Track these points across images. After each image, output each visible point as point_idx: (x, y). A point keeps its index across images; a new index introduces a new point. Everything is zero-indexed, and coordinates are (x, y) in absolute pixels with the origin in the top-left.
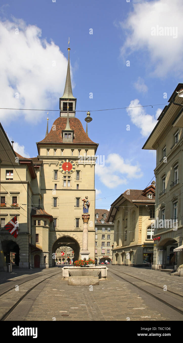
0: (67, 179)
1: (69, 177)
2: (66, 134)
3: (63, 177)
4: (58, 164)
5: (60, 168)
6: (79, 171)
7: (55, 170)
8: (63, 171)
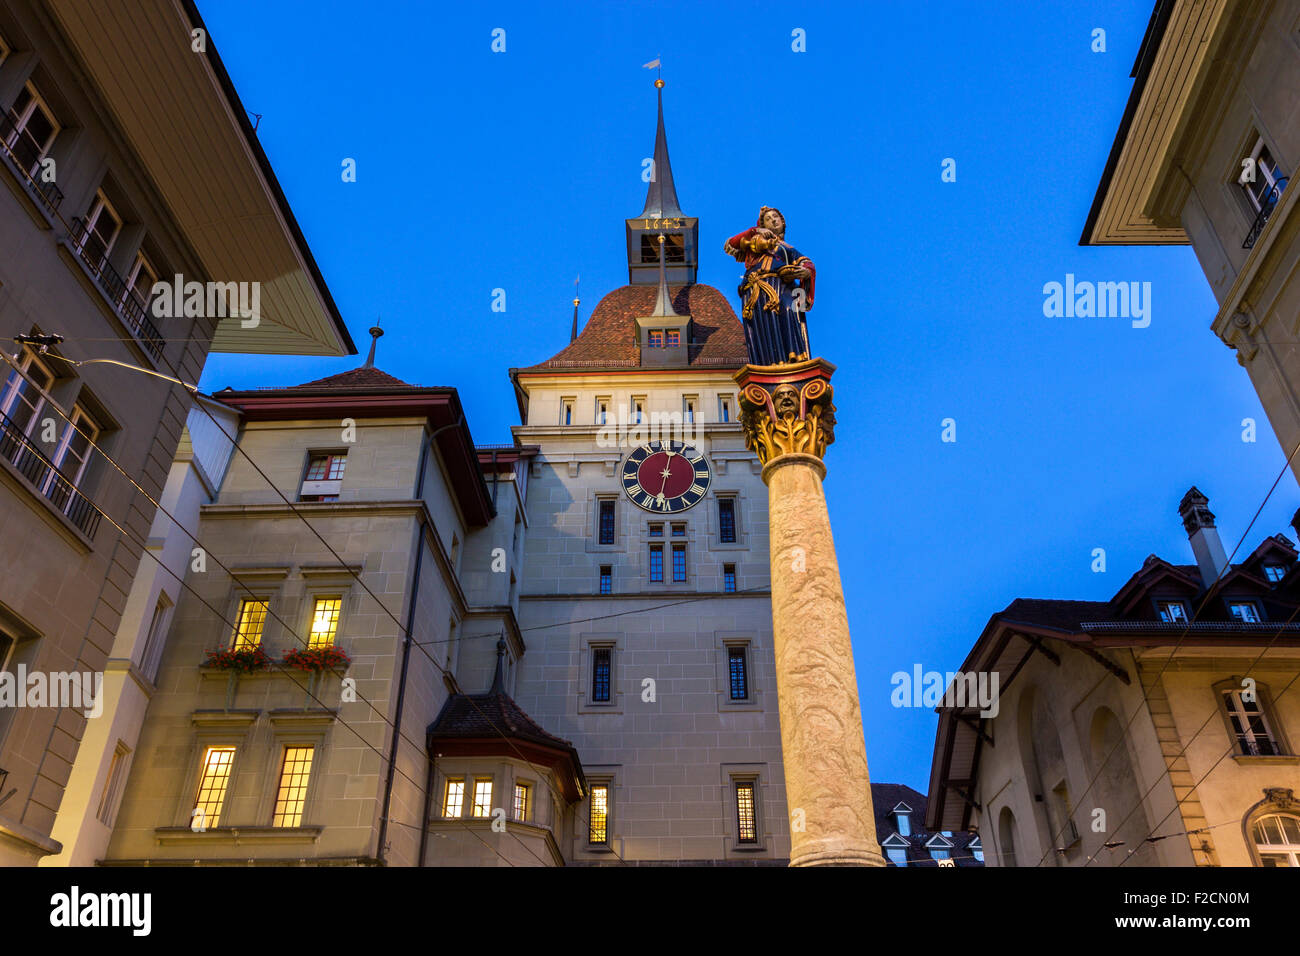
4: (617, 463)
5: (629, 483)
6: (733, 496)
7: (599, 496)
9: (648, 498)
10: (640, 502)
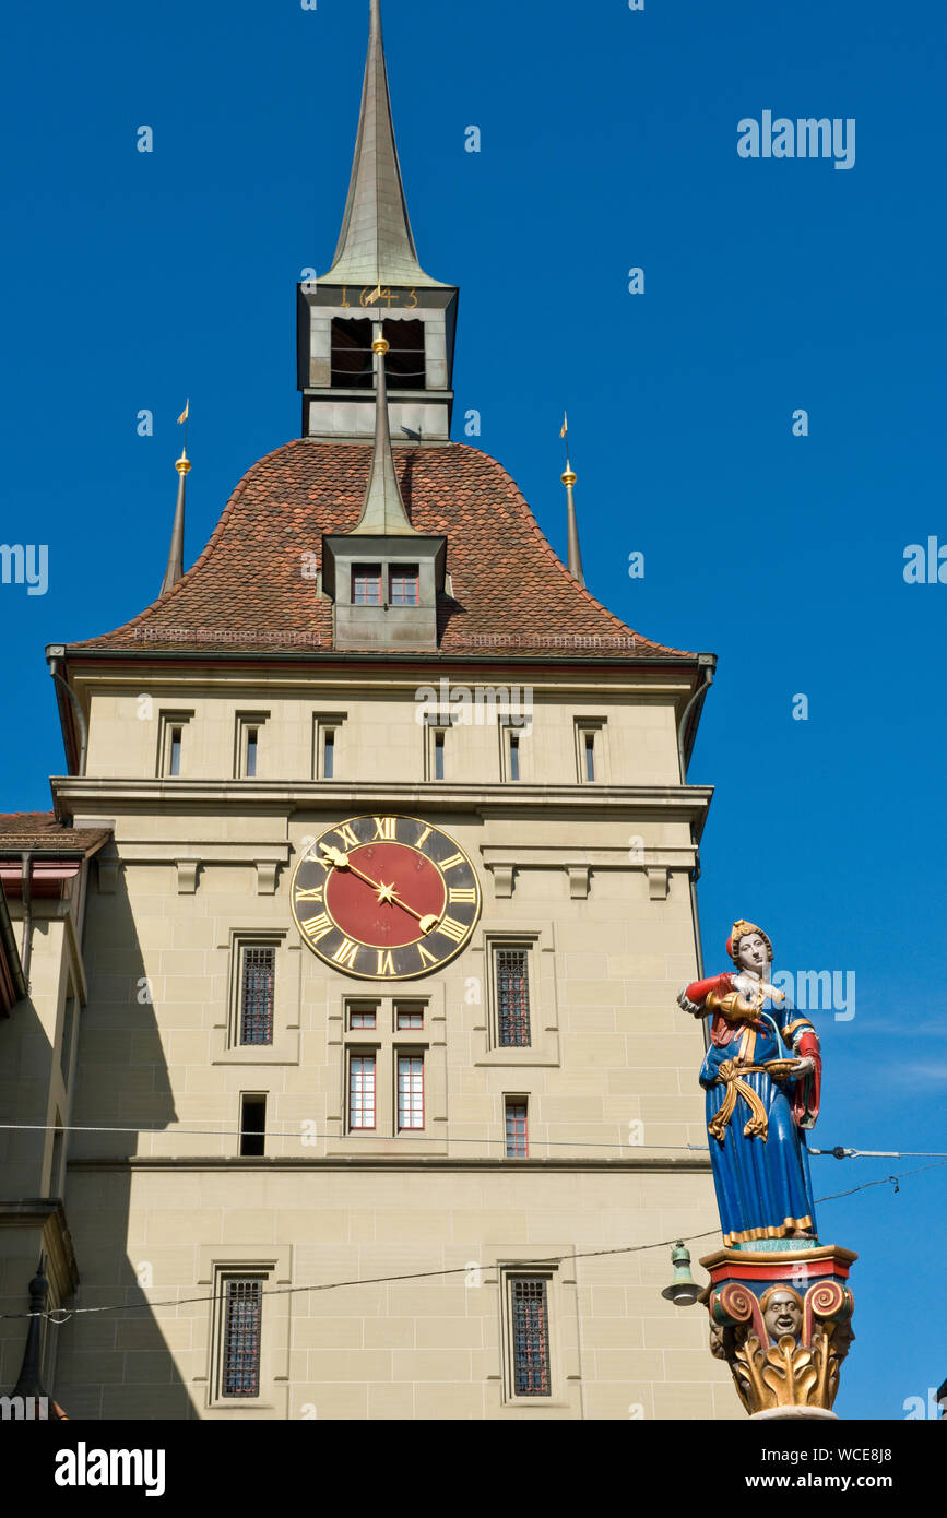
0: (383, 1030)
1: (410, 1009)
2: (359, 570)
3: (337, 1007)
4: (281, 865)
5: (308, 911)
6: (527, 940)
7: (243, 937)
8: (332, 940)
9: (347, 944)
10: (330, 954)
